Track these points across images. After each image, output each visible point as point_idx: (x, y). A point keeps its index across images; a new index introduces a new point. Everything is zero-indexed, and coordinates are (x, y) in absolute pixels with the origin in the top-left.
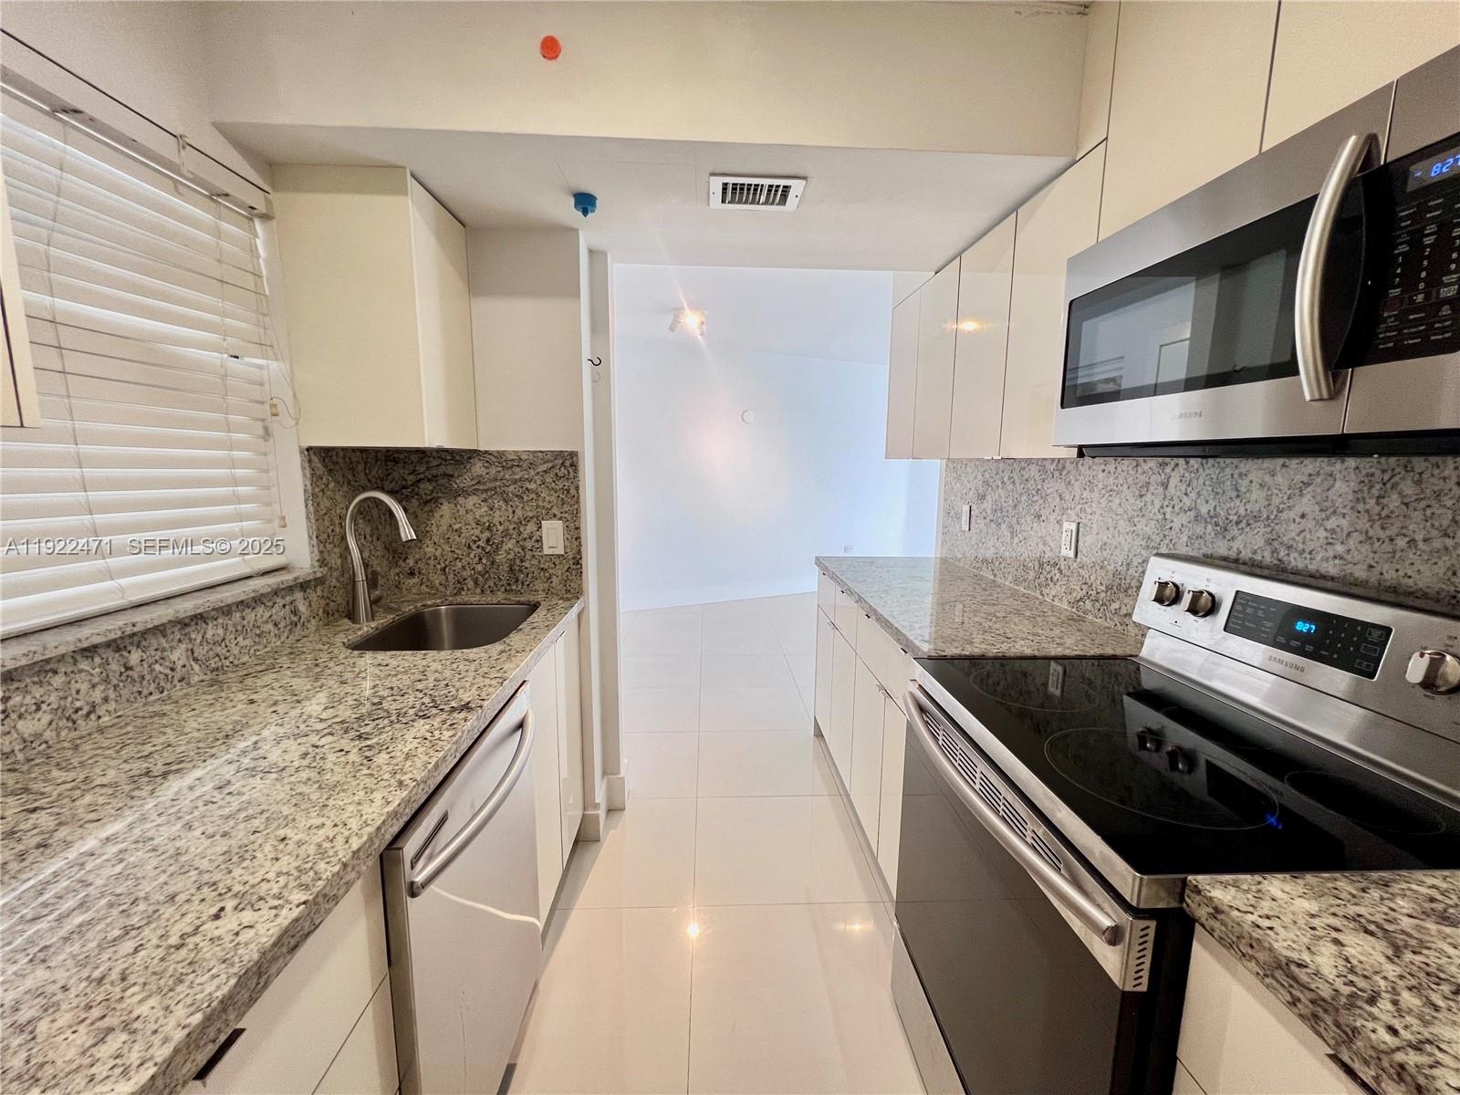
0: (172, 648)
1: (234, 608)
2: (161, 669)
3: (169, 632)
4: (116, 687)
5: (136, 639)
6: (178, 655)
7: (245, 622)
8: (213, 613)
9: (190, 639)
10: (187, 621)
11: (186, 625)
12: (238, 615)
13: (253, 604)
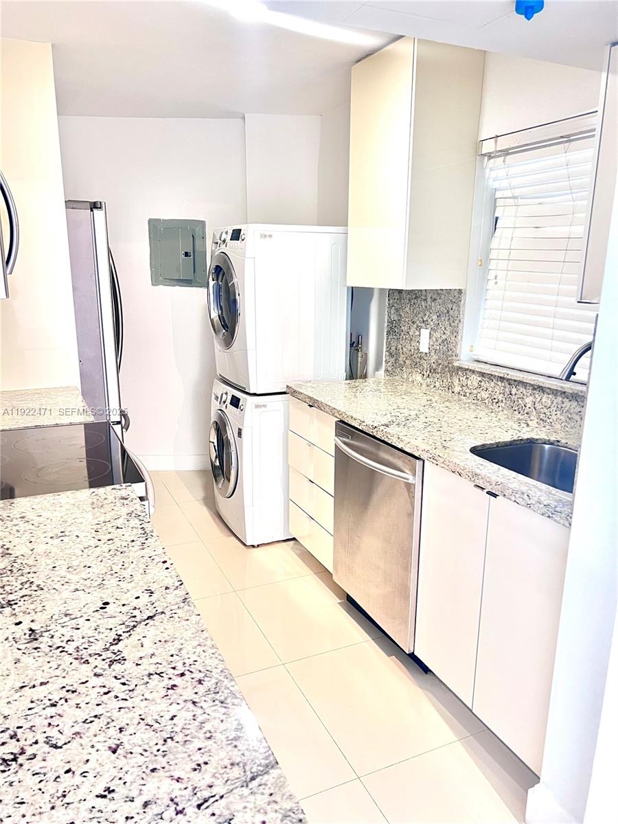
0: (527, 396)
1: (559, 394)
2: (521, 402)
3: (528, 388)
4: (506, 399)
5: (516, 383)
6: (529, 400)
7: (563, 406)
8: (548, 390)
9: (535, 397)
10: (536, 387)
11: (535, 389)
12: (561, 399)
13: (571, 398)
